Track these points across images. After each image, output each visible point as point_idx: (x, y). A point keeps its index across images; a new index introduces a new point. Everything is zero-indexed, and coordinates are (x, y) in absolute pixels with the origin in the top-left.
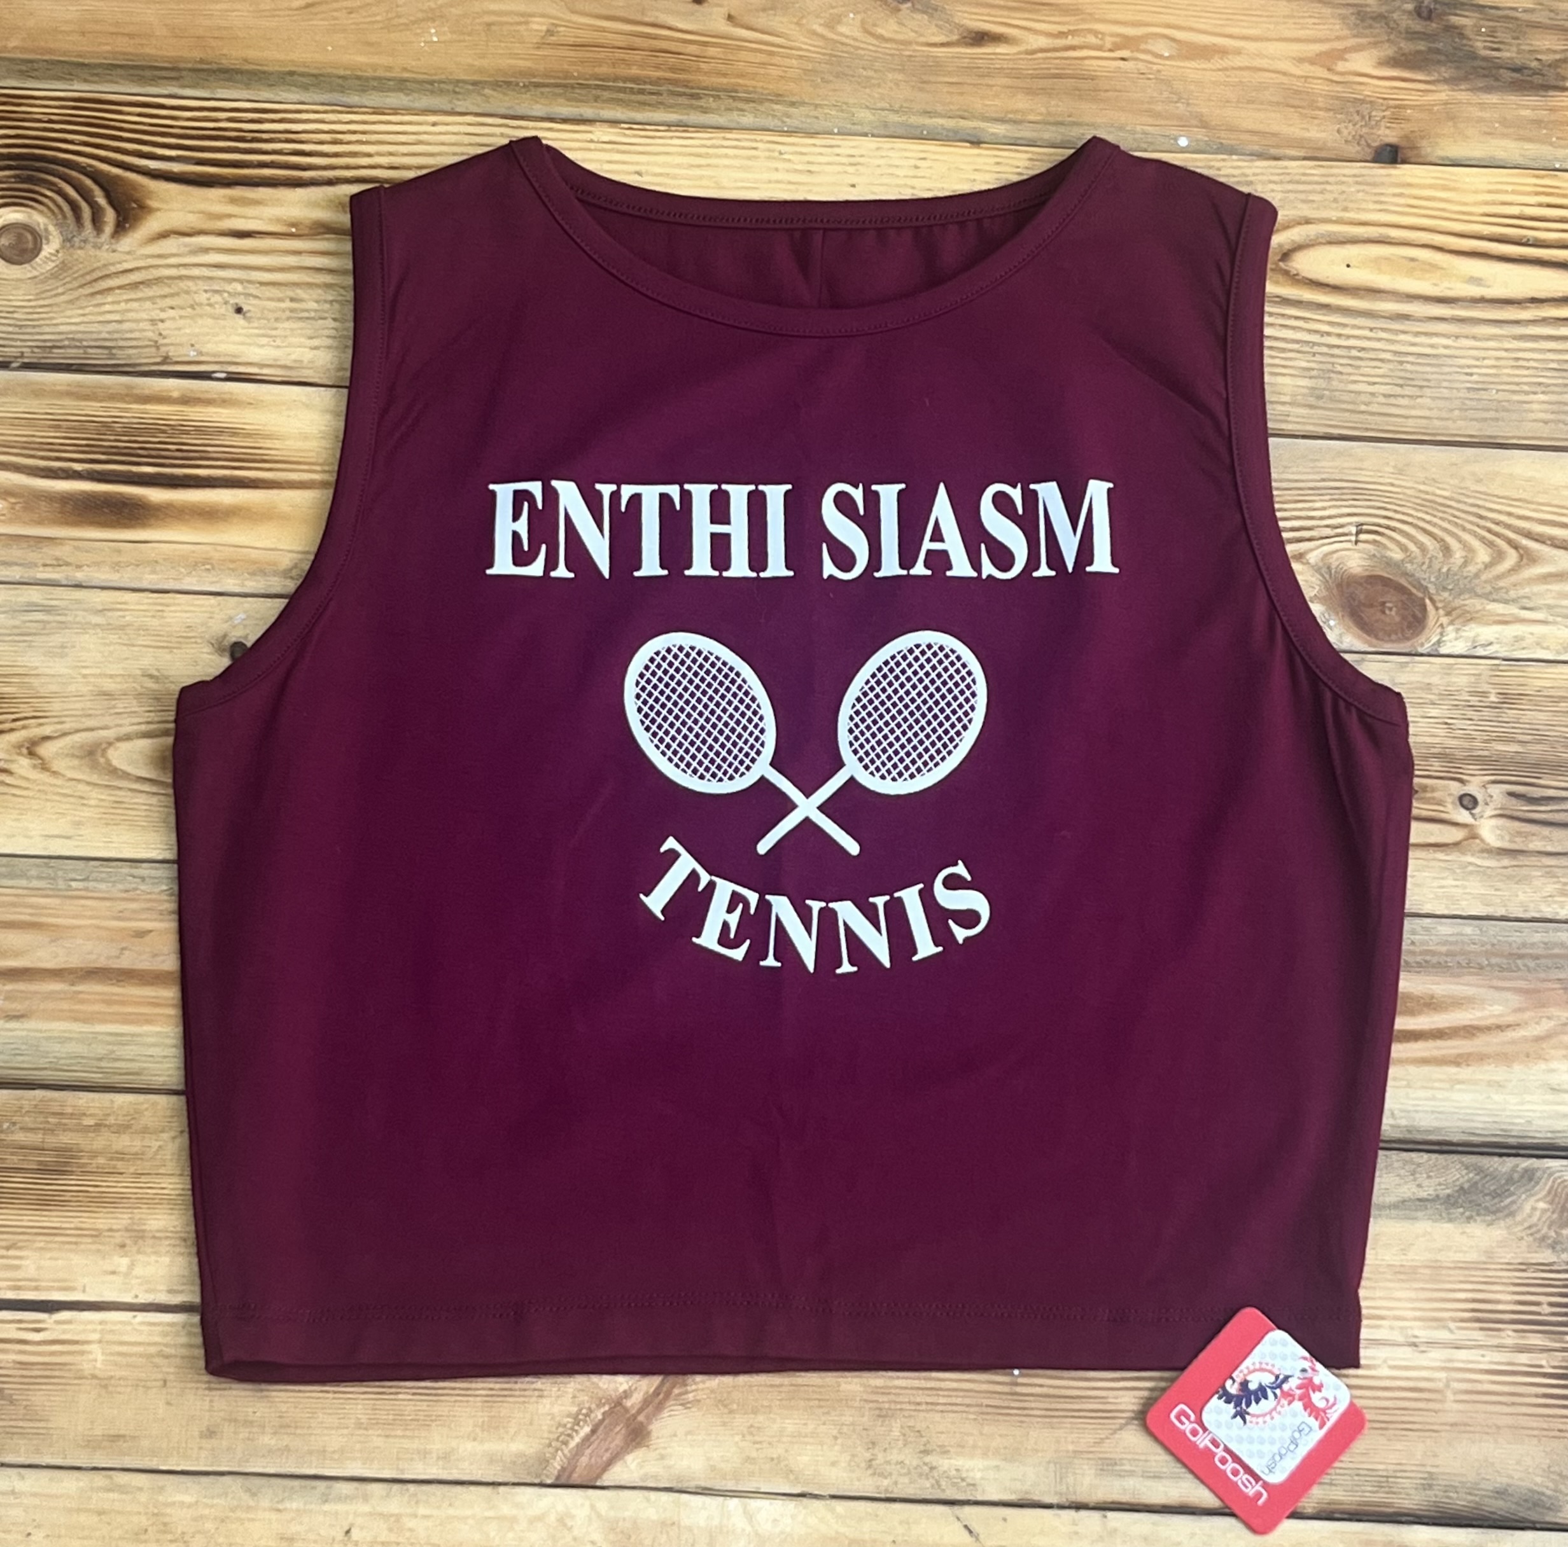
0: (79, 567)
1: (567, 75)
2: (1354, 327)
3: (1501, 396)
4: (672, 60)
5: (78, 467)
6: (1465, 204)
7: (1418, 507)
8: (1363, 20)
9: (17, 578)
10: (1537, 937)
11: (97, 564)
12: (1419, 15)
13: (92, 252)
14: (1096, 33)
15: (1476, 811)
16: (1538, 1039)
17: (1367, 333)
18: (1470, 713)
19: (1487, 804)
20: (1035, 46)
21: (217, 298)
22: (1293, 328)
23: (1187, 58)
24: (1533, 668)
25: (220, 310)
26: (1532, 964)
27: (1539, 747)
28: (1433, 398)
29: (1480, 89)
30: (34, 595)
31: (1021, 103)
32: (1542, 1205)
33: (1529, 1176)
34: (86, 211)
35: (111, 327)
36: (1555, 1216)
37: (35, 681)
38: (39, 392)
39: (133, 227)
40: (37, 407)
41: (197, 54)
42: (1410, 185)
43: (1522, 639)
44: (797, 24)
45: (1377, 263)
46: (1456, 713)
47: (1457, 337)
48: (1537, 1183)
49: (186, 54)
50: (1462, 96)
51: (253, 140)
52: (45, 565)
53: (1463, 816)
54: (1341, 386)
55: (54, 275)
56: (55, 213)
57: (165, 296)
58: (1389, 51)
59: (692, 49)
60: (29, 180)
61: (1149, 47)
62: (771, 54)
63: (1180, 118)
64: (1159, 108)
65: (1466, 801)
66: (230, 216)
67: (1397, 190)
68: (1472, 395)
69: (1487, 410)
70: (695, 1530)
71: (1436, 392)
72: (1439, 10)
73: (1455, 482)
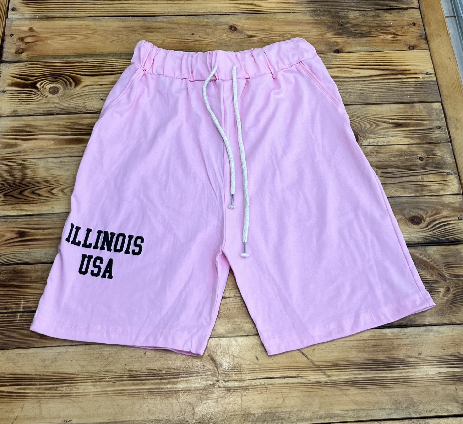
0: (71, 153)
3: (367, 94)
4: (188, 45)
5: (69, 133)
6: (354, 59)
7: (354, 117)
8: (328, 27)
9: (58, 156)
11: (75, 152)
12: (339, 25)
13: (70, 91)
14: (275, 34)
18: (371, 157)
20: (262, 37)
21: (97, 97)
24: (382, 147)
25: (98, 100)
27: (386, 162)
29: (354, 38)
30: (61, 159)
34: (68, 83)
35: (74, 105)
37: (62, 177)
38: (60, 119)
39: (78, 85)
40: (61, 122)
41: (90, 52)
42: (342, 57)
43: (379, 141)
44: (214, 37)
45: (338, 71)
46: (368, 157)
47: (356, 84)
49: (88, 52)
50: (350, 39)
51: (103, 67)
52: (63, 153)
55: (62, 96)
56: (62, 84)
57: (86, 98)
58: (334, 32)
59: (193, 43)
60: (56, 78)
61: (285, 35)
62: (209, 43)
66: (99, 81)
67: (340, 58)
68: (361, 95)
69: (365, 97)
70: (224, 345)
71: (353, 95)
72: (343, 24)
73: (360, 112)
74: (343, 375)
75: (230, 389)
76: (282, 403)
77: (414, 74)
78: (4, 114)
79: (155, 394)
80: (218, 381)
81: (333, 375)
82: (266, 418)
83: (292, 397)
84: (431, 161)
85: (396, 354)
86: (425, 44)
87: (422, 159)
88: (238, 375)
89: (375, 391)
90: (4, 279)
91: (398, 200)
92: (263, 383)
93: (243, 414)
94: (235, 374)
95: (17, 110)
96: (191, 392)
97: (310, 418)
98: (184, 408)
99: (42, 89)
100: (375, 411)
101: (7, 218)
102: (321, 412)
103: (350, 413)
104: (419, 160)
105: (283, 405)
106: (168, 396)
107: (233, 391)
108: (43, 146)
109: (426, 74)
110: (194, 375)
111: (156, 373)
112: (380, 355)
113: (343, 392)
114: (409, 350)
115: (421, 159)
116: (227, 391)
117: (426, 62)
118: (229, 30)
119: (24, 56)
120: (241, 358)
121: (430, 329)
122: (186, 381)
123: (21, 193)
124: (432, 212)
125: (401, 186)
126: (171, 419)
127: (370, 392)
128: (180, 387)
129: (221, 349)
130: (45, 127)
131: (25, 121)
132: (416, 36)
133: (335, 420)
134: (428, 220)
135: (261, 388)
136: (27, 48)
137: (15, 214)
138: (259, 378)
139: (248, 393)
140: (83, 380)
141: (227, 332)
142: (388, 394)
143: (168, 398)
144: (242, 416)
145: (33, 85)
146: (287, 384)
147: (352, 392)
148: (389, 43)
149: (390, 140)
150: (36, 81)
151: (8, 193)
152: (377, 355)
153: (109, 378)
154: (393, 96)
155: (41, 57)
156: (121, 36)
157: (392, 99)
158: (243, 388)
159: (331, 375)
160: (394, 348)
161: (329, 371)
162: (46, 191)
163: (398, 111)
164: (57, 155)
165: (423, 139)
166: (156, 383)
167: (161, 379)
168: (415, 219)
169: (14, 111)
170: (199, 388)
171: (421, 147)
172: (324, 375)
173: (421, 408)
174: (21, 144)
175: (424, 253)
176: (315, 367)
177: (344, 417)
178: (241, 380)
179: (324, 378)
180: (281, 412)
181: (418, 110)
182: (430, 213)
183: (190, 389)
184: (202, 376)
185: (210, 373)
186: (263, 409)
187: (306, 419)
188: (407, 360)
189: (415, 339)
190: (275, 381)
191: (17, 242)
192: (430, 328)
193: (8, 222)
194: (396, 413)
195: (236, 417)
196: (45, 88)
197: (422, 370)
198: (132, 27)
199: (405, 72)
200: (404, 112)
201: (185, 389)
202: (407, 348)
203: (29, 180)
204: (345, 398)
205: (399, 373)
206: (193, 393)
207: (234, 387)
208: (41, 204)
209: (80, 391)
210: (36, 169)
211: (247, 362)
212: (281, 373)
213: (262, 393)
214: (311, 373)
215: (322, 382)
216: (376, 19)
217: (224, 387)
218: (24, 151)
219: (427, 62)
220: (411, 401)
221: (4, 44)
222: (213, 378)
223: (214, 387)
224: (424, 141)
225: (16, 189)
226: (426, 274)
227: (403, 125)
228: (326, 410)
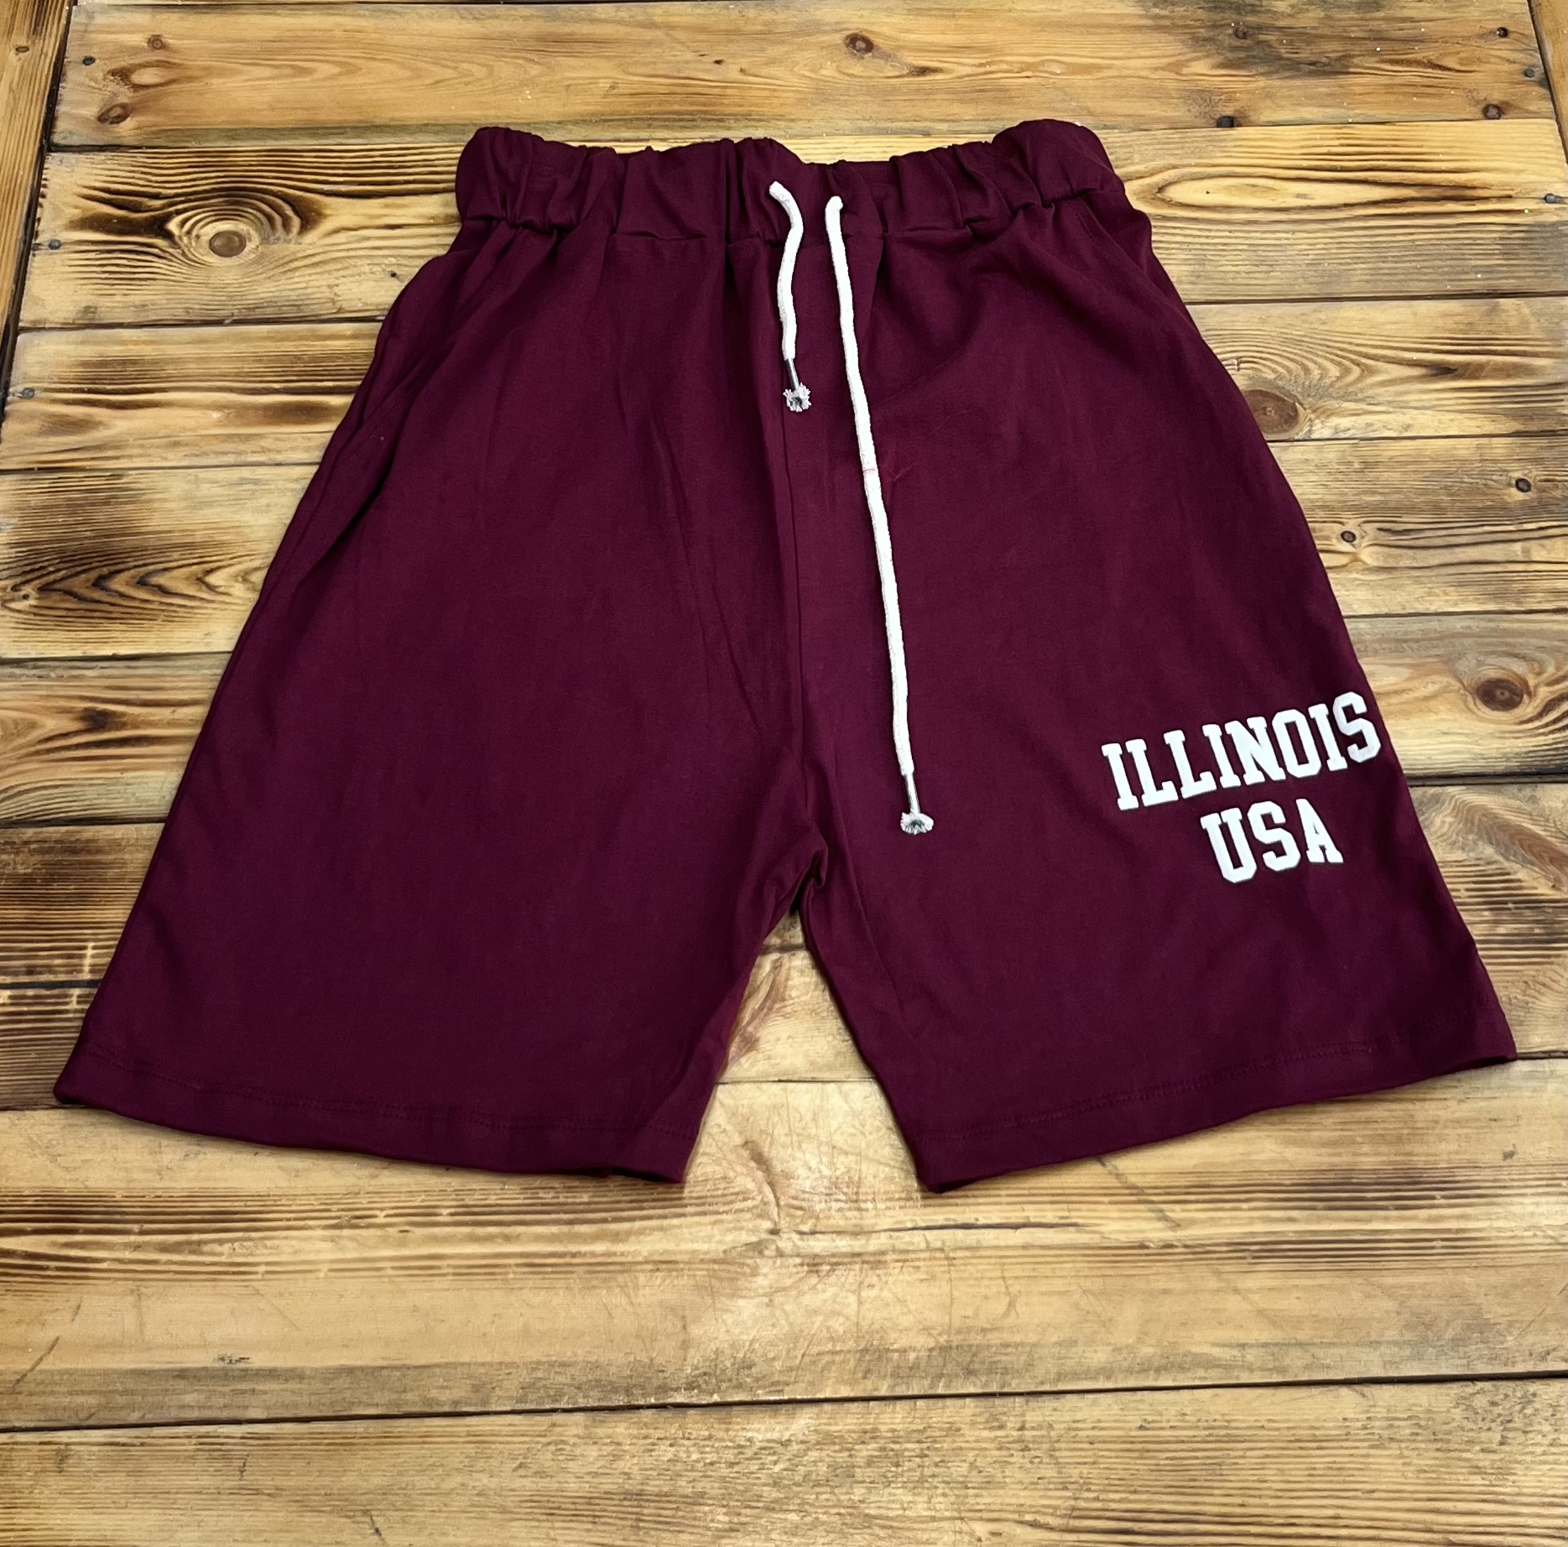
0: (279, 452)
1: (627, 113)
2: (1218, 230)
3: (1331, 267)
4: (699, 98)
5: (277, 386)
6: (1287, 148)
7: (1282, 343)
8: (1197, 42)
9: (234, 461)
10: (1416, 627)
11: (293, 449)
12: (1237, 36)
13: (283, 246)
14: (1007, 62)
15: (1355, 542)
16: (1427, 699)
17: (1227, 234)
18: (1340, 477)
19: (1363, 537)
20: (964, 73)
21: (376, 269)
22: (1173, 234)
23: (1072, 73)
24: (1384, 443)
25: (378, 276)
26: (1415, 646)
27: (1395, 496)
28: (1283, 272)
29: (1287, 78)
30: (246, 472)
31: (956, 109)
32: (1449, 819)
33: (1437, 799)
34: (278, 219)
35: (296, 292)
36: (1461, 826)
37: (248, 531)
38: (245, 339)
39: (312, 227)
40: (246, 348)
41: (356, 117)
42: (1246, 139)
43: (1372, 425)
44: (791, 70)
45: (1228, 189)
46: (1331, 478)
47: (1294, 232)
48: (1443, 803)
49: (346, 118)
50: (1274, 82)
51: (397, 167)
52: (253, 452)
53: (1346, 547)
54: (1213, 269)
55: (256, 262)
56: (255, 222)
57: (338, 270)
58: (1219, 59)
59: (716, 91)
60: (237, 203)
61: (1046, 69)
62: (774, 90)
63: (1073, 111)
64: (1058, 105)
65: (1346, 537)
66: (385, 216)
67: (1238, 143)
68: (1311, 268)
69: (1323, 277)
70: (801, 1110)
71: (1283, 268)
72: (1251, 32)
73: (1307, 325)
74: (1228, 1222)
75: (817, 1261)
76: (1006, 1314)
77: (1500, 198)
78: (51, 318)
79: (547, 1273)
80: (775, 1232)
81: (1192, 1222)
82: (944, 1366)
83: (1042, 1294)
84: (1558, 494)
85: (1423, 1155)
86: (1542, 98)
87: (1525, 488)
88: (849, 1214)
89: (1346, 1281)
90: (29, 871)
91: (1434, 624)
92: (938, 1244)
93: (865, 1351)
94: (840, 1210)
95: (96, 308)
96: (677, 1270)
97: (1102, 1369)
98: (651, 1325)
99: (185, 239)
100: (1343, 1352)
101: (48, 667)
102: (1147, 1350)
103: (1251, 1356)
104: (1514, 490)
105: (1010, 1320)
106: (595, 1283)
107: (828, 1268)
108: (184, 429)
109: (1546, 200)
110: (689, 1209)
111: (556, 1201)
112: (1365, 1154)
113: (1224, 1280)
114: (1468, 1137)
115: (1522, 485)
116: (806, 1268)
117: (1543, 161)
118: (845, 49)
119: (126, 130)
120: (859, 1154)
121: (1547, 1069)
122: (661, 1229)
123: (98, 583)
124: (1558, 668)
125: (1450, 579)
126: (601, 1360)
127: (1326, 1281)
128: (640, 1253)
129: (789, 1122)
130: (194, 366)
131: (123, 343)
132: (1510, 73)
133: (1194, 1379)
134: (1544, 693)
135: (930, 1259)
136: (140, 102)
137: (78, 653)
138: (923, 1224)
139: (884, 1279)
140: (295, 1219)
141: (812, 1063)
142: (1389, 1292)
143: (594, 1287)
144: (858, 1355)
145: (157, 227)
146: (1024, 1247)
147: (1262, 1279)
148: (1415, 95)
149: (1411, 422)
150: (166, 211)
151: (55, 581)
152: (1355, 1154)
153: (387, 1216)
154: (1425, 274)
155: (188, 133)
156: (465, 65)
157: (1423, 284)
158: (866, 1258)
159: (1183, 1220)
160: (1417, 1132)
161: (1177, 1207)
162: (187, 579)
163: (1441, 322)
164: (231, 459)
165: (1532, 419)
166: (553, 1234)
167: (571, 1222)
168: (1498, 692)
169: (87, 309)
170: (708, 1256)
171: (1525, 445)
172: (1159, 1219)
173: (1510, 1341)
174: (105, 420)
175: (1529, 809)
176: (1127, 1191)
177: (1228, 1367)
178: (856, 1233)
179: (1156, 1230)
180: (1002, 1345)
181: (1513, 322)
182: (1551, 670)
183: (673, 1258)
184: (717, 1213)
185: (749, 1203)
186: (935, 1332)
187: (1087, 1372)
188: (1461, 1175)
189: (1494, 1103)
190: (981, 1237)
191: (78, 746)
192: (1546, 1065)
193: (52, 680)
194: (1419, 1357)
195: (838, 1358)
196: (198, 237)
197: (1516, 1209)
198: (507, 37)
199: (1469, 193)
200: (1461, 327)
201: (656, 1258)
202: (1460, 1131)
203: (130, 541)
204: (1232, 1303)
205: (1430, 1220)
206: (686, 1272)
207: (833, 1255)
208: (169, 620)
209: (284, 1258)
210: (155, 505)
211: (881, 1167)
212: (1005, 1211)
213: (933, 1278)
214: (1113, 1211)
215: (1152, 1245)
216: (1369, 15)
217: (798, 1255)
218: (117, 444)
219: (1547, 158)
220: (1476, 1318)
221: (61, 91)
222: (759, 1221)
223: (761, 1252)
224: (1534, 427)
225: (84, 571)
226: (1534, 879)
227: (1460, 371)
228: (1166, 1343)
